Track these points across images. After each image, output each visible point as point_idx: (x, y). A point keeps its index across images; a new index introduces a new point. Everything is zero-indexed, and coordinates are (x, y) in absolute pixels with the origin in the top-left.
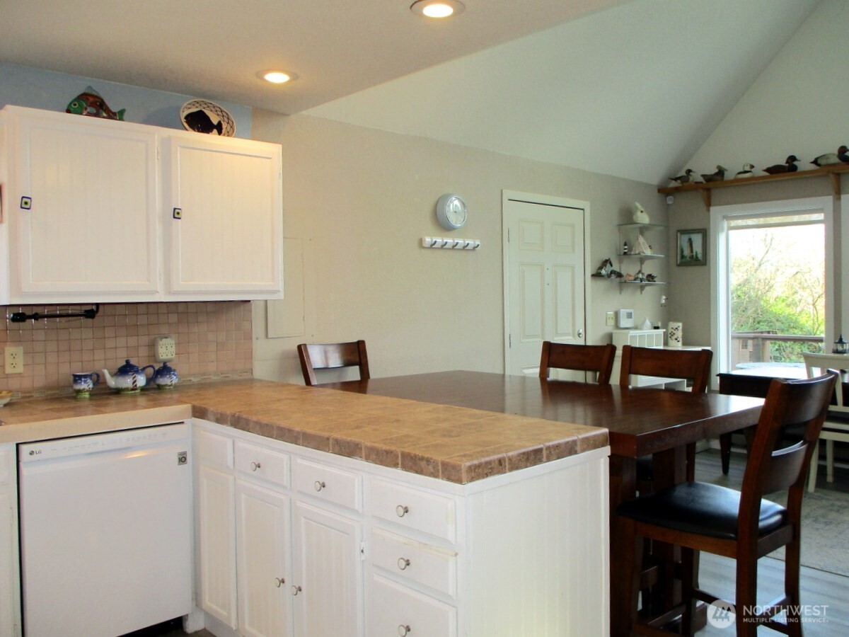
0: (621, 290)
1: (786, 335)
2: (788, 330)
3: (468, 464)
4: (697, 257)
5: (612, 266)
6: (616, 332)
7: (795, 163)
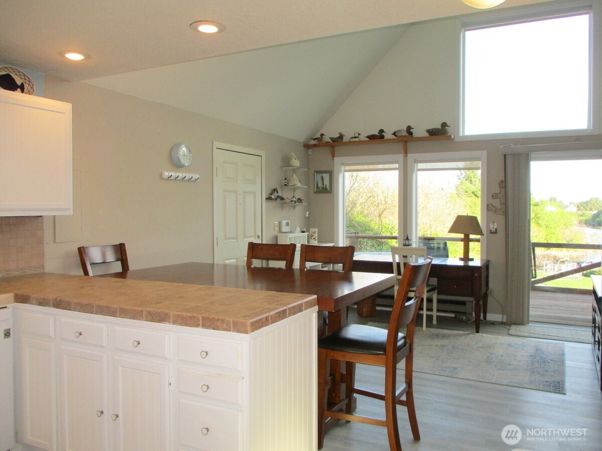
0: (282, 208)
1: (364, 235)
2: (365, 232)
3: (251, 321)
4: (326, 188)
5: (278, 193)
6: (280, 235)
7: (383, 134)
